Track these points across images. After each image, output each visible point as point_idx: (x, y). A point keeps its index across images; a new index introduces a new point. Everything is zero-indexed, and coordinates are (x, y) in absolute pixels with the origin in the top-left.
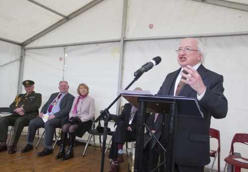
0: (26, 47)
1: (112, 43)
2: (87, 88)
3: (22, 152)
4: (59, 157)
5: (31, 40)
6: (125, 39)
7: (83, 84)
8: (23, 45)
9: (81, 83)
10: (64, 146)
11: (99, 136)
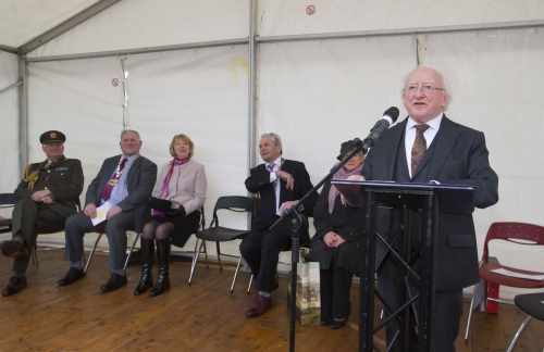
0: (30, 56)
1: (229, 47)
2: (191, 145)
3: (61, 285)
4: (140, 291)
5: (41, 40)
6: (258, 39)
7: (182, 136)
8: (20, 52)
9: (178, 134)
10: (150, 267)
11: (214, 244)
